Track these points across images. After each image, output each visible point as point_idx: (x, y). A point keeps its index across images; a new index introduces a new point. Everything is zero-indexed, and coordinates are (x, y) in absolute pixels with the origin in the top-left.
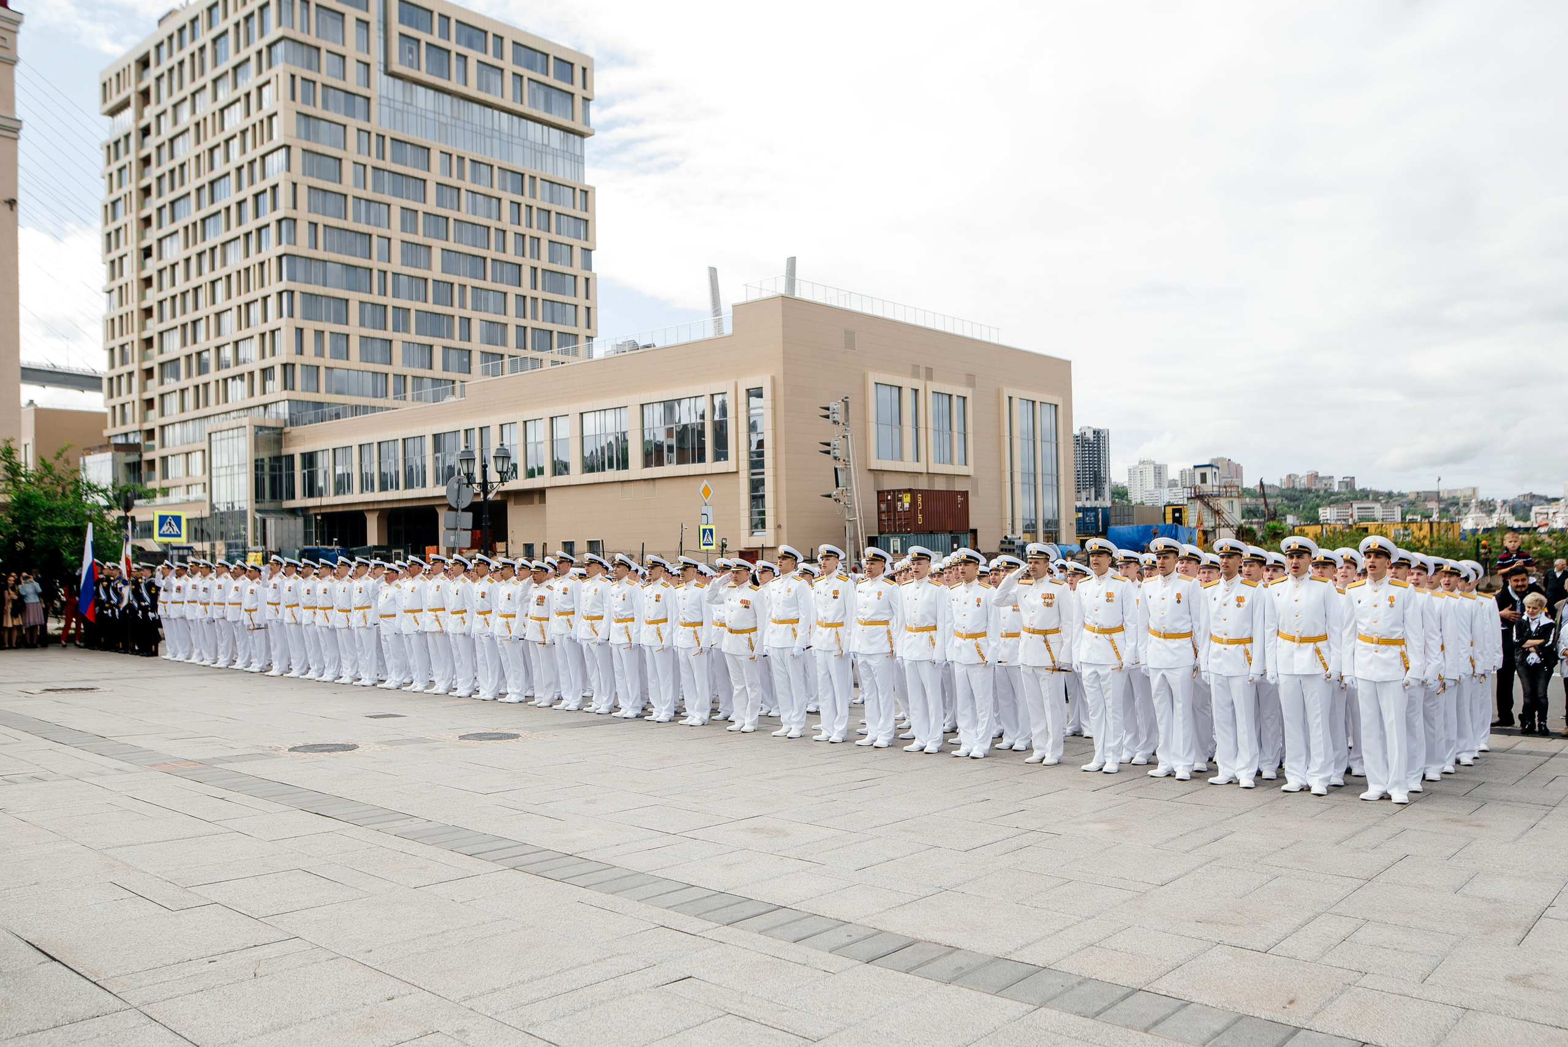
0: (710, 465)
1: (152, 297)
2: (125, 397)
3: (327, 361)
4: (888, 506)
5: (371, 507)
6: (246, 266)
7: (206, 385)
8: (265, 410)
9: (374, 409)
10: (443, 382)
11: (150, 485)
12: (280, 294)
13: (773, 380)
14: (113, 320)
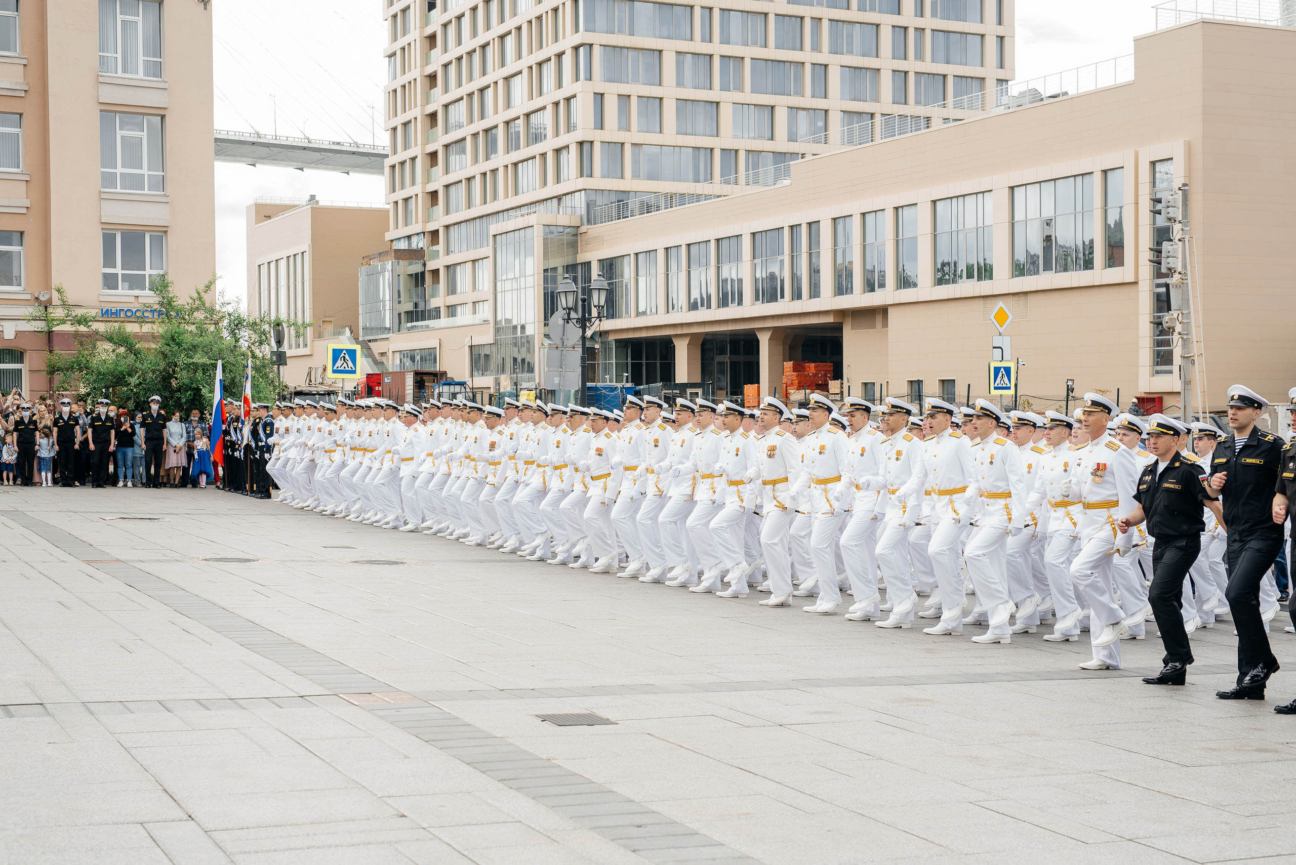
0: (1100, 274)
1: (438, 58)
2: (408, 192)
3: (633, 136)
6: (538, 14)
7: (494, 171)
8: (559, 204)
9: (698, 198)
10: (788, 156)
11: (434, 303)
12: (576, 48)
14: (395, 91)
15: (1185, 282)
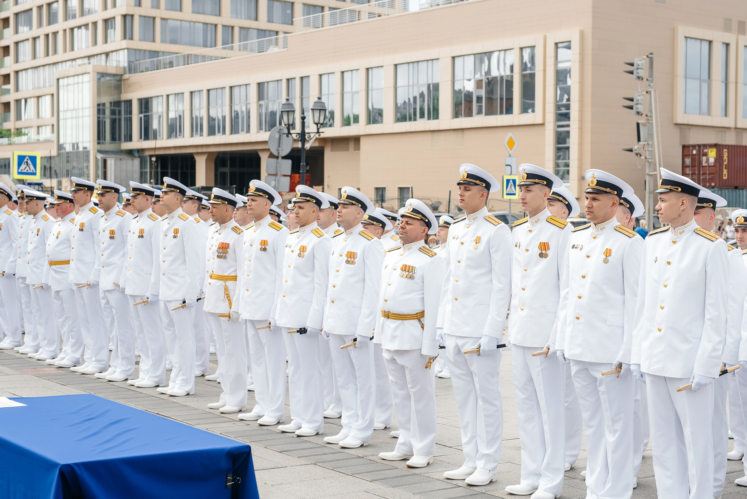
0: (517, 117)
3: (162, 13)
4: (693, 160)
5: (200, 150)
7: (55, 34)
8: (107, 58)
9: (204, 58)
10: (267, 32)
11: (6, 125)
13: (582, 34)
15: (651, 122)
